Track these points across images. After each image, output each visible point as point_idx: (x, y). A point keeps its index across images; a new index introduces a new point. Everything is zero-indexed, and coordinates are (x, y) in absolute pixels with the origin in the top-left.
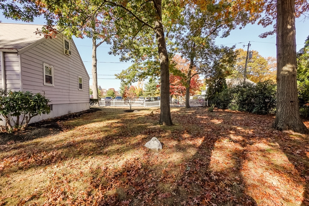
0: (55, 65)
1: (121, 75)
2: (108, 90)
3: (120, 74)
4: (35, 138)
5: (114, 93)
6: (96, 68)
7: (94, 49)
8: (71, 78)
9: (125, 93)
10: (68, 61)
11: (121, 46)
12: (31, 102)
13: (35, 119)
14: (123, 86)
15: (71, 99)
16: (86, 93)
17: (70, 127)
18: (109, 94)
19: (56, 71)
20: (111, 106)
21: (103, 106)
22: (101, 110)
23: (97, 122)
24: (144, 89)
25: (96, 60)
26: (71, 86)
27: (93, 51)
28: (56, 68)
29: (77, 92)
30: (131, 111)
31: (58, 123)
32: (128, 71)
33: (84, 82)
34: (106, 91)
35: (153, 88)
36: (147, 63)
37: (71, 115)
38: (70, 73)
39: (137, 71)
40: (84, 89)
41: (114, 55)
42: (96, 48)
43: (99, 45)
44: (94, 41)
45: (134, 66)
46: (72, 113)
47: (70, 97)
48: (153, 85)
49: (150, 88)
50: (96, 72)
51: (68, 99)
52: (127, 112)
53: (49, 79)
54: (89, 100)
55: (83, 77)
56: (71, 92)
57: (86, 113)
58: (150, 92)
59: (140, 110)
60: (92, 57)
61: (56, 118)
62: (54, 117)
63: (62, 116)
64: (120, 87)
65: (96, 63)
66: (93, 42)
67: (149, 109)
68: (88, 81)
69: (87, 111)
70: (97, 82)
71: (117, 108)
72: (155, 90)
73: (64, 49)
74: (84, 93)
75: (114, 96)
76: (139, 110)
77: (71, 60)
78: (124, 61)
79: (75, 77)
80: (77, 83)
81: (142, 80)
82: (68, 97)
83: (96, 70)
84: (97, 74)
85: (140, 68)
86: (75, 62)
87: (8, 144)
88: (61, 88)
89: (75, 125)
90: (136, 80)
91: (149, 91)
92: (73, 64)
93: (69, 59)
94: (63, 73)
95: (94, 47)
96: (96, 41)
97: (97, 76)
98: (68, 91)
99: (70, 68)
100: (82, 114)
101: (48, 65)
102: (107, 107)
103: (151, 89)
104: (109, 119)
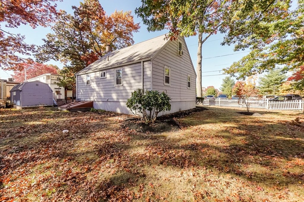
0: (172, 66)
1: (232, 69)
2: (207, 88)
3: (229, 67)
4: (162, 132)
5: (215, 91)
6: (201, 66)
7: (200, 46)
8: (182, 78)
9: (241, 90)
10: (180, 62)
11: (239, 31)
12: (159, 99)
13: (160, 114)
14: (226, 83)
15: (182, 98)
16: (193, 91)
17: (185, 125)
18: (210, 92)
19: (172, 72)
20: (216, 105)
21: (207, 105)
22: (208, 110)
23: (211, 123)
24: (257, 85)
25: (201, 57)
26: (182, 85)
27: (199, 48)
28: (172, 69)
29: (186, 91)
30: (248, 113)
31: (174, 119)
32: (241, 62)
33: (192, 81)
34: (206, 89)
35: (276, 82)
36: (278, 45)
37: (182, 113)
38: (182, 73)
39: (257, 61)
40: (192, 87)
41: (227, 45)
42: (201, 45)
43: (204, 41)
44: (201, 38)
45: (252, 55)
46: (183, 111)
47: (181, 95)
48: (277, 78)
49: (270, 82)
50: (201, 70)
51: (179, 98)
52: (242, 115)
53: (167, 80)
54: (195, 98)
55: (191, 75)
56: (181, 90)
57: (194, 111)
58: (269, 89)
59: (264, 114)
60: (197, 55)
61: (171, 114)
62: (170, 113)
63: (175, 113)
64: (222, 84)
65: (201, 61)
66: (199, 39)
67: (278, 113)
68: (195, 79)
69: (194, 110)
70: (201, 80)
71: (224, 108)
72: (280, 85)
73: (179, 50)
74: (192, 91)
75: (216, 95)
76: (262, 113)
77: (183, 60)
78: (241, 50)
79: (185, 76)
80: (186, 81)
81: (263, 72)
82: (179, 95)
83: (201, 67)
84: (201, 71)
85: (262, 56)
86: (185, 62)
87: (147, 133)
88: (175, 87)
89: (190, 124)
90: (253, 73)
91: (268, 87)
92: (184, 63)
93: (181, 59)
94: (176, 73)
95: (200, 44)
96: (202, 37)
97: (201, 74)
98: (180, 90)
99: (182, 68)
100: (190, 112)
101: (167, 67)
102: (211, 106)
103: (272, 84)
104: (224, 122)
